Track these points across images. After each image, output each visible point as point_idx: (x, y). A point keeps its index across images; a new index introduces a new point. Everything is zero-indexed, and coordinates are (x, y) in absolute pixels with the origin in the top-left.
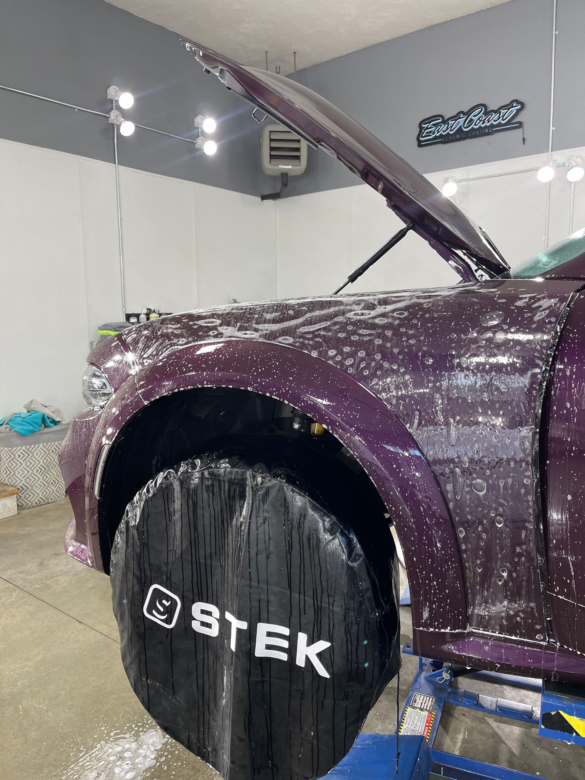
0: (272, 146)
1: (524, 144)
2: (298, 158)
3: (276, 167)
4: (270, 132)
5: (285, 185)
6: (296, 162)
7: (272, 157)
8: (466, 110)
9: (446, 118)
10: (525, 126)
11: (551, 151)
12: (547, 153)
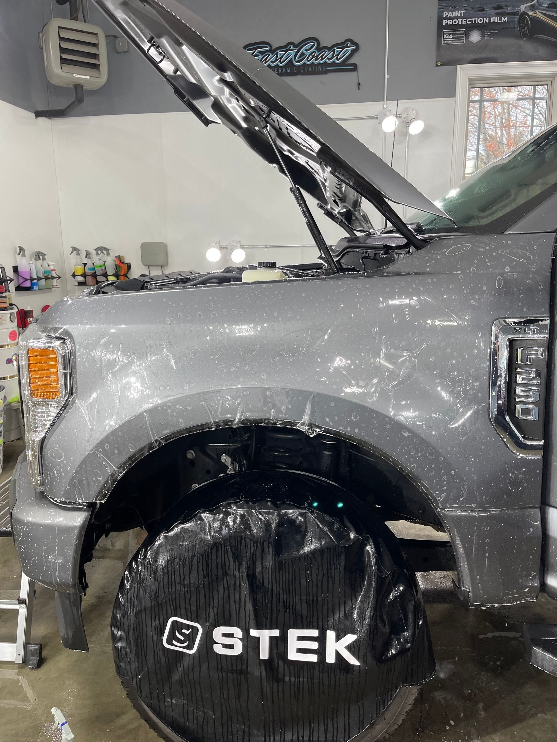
0: (62, 46)
1: (359, 89)
2: (96, 67)
3: (69, 76)
4: (59, 27)
5: (80, 100)
6: (94, 72)
7: (63, 61)
8: (296, 41)
9: (274, 47)
10: (360, 68)
11: (387, 101)
12: (382, 102)
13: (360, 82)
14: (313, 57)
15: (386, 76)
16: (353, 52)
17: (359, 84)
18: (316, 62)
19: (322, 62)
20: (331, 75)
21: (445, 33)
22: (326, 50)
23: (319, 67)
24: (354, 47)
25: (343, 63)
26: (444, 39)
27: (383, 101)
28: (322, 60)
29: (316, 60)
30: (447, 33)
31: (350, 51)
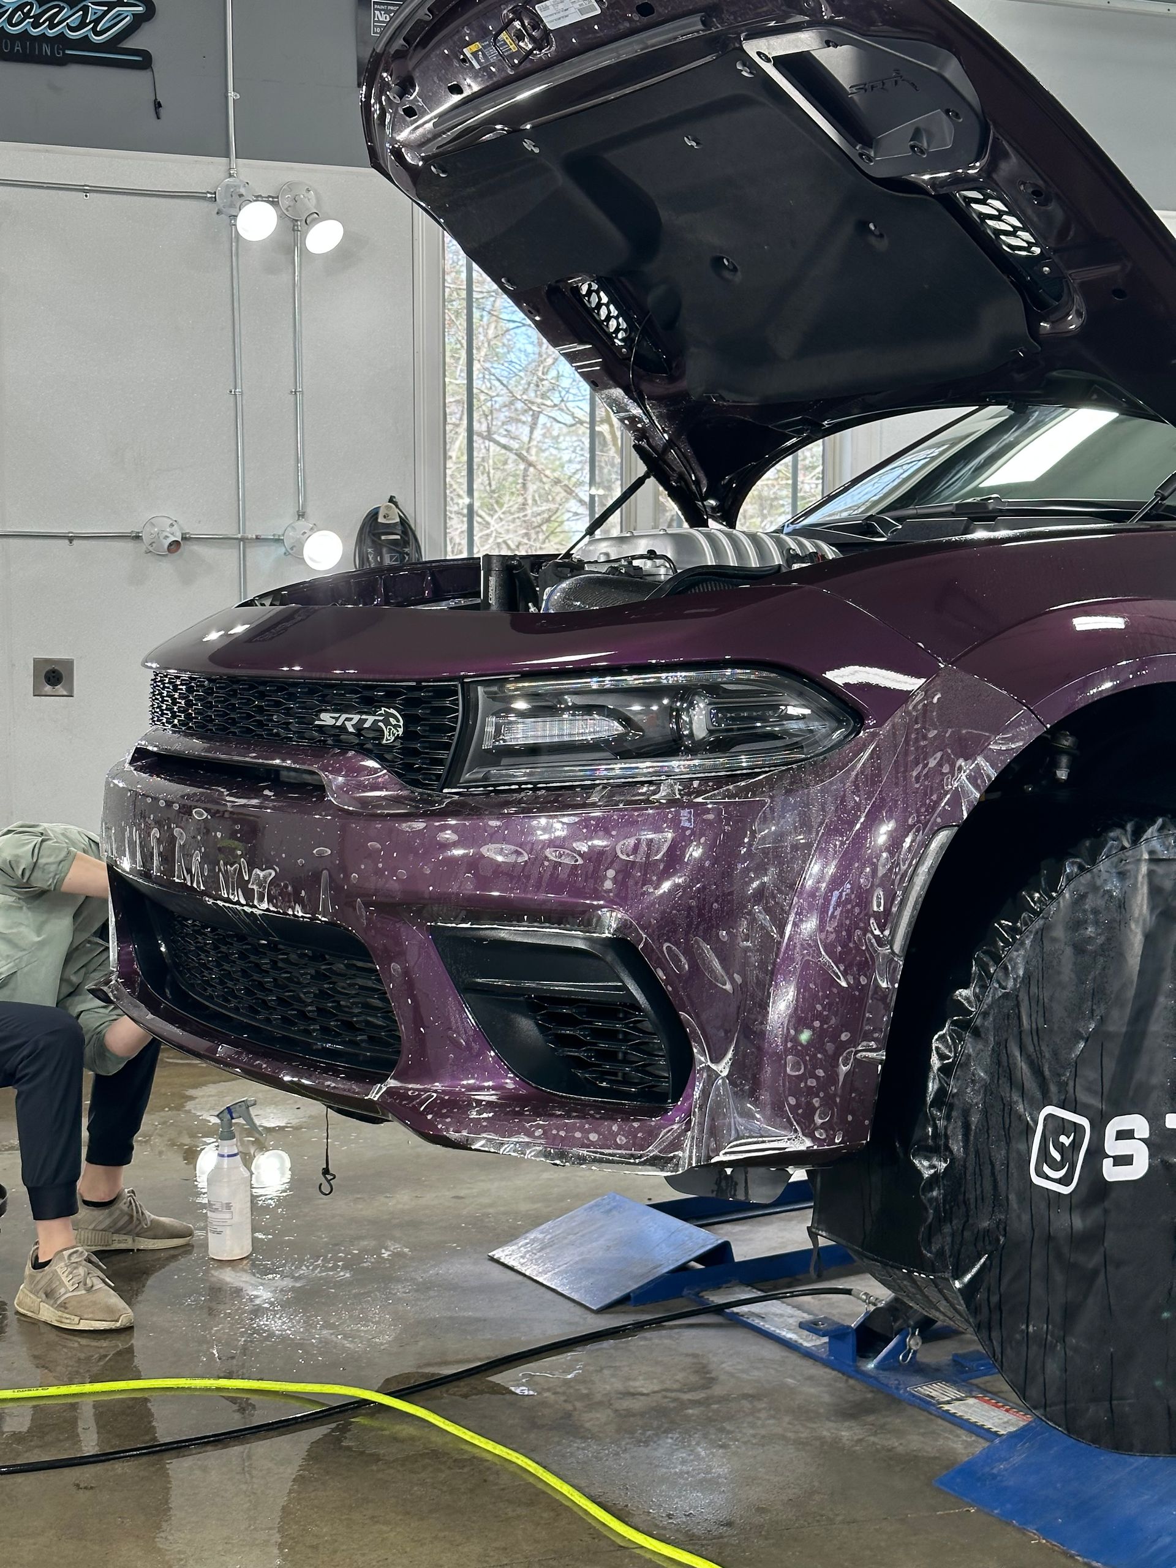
1: (158, 118)
11: (237, 157)
12: (224, 160)
13: (159, 99)
14: (27, 16)
15: (232, 95)
16: (138, 21)
17: (158, 105)
18: (35, 32)
19: (51, 33)
20: (74, 72)
21: (376, 6)
22: (62, 4)
23: (44, 46)
24: (141, 9)
25: (112, 45)
26: (374, 21)
27: (227, 155)
28: (52, 26)
29: (35, 25)
30: (382, 7)
31: (129, 14)
